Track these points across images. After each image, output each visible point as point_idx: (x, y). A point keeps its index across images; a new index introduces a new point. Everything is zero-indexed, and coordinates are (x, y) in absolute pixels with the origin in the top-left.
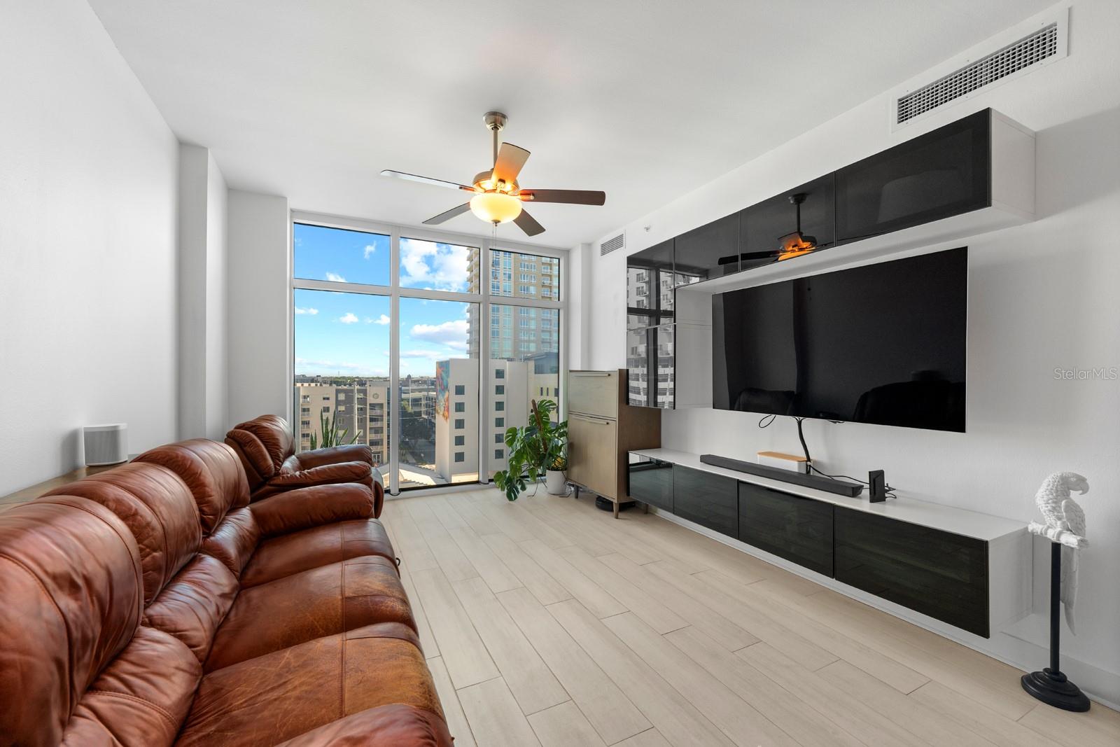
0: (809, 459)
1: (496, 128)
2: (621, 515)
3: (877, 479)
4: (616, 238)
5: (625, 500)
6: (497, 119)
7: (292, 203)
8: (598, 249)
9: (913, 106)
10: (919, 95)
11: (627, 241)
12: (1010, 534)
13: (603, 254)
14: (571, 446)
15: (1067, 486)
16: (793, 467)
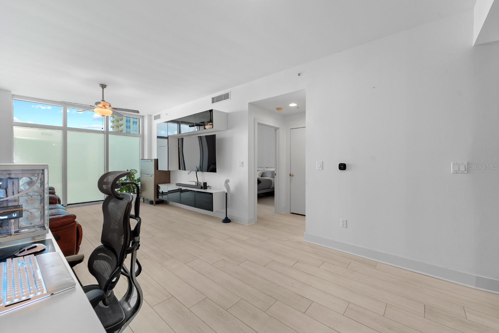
0: (198, 182)
1: (103, 88)
2: (156, 205)
3: (205, 184)
4: (158, 115)
5: (157, 200)
6: (103, 86)
7: (13, 93)
8: (153, 118)
9: (215, 100)
10: (217, 97)
11: (161, 116)
12: (220, 192)
13: (155, 119)
14: (141, 185)
15: (227, 181)
16: (194, 184)
